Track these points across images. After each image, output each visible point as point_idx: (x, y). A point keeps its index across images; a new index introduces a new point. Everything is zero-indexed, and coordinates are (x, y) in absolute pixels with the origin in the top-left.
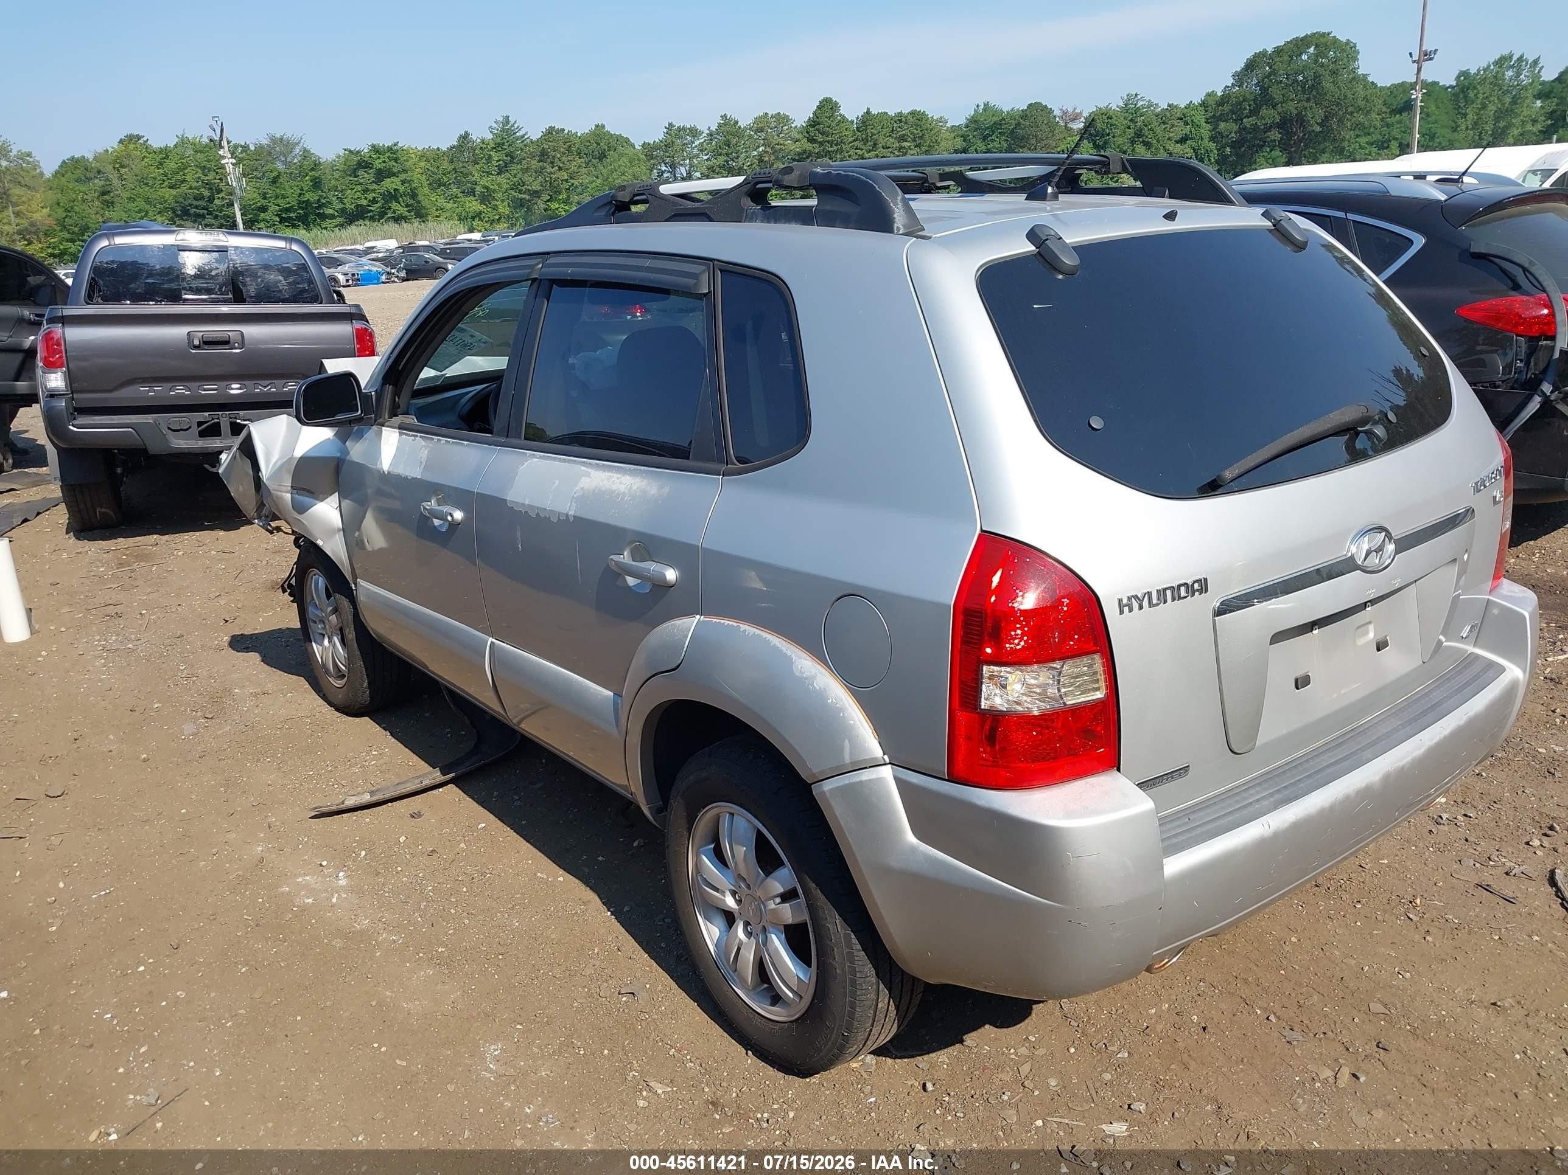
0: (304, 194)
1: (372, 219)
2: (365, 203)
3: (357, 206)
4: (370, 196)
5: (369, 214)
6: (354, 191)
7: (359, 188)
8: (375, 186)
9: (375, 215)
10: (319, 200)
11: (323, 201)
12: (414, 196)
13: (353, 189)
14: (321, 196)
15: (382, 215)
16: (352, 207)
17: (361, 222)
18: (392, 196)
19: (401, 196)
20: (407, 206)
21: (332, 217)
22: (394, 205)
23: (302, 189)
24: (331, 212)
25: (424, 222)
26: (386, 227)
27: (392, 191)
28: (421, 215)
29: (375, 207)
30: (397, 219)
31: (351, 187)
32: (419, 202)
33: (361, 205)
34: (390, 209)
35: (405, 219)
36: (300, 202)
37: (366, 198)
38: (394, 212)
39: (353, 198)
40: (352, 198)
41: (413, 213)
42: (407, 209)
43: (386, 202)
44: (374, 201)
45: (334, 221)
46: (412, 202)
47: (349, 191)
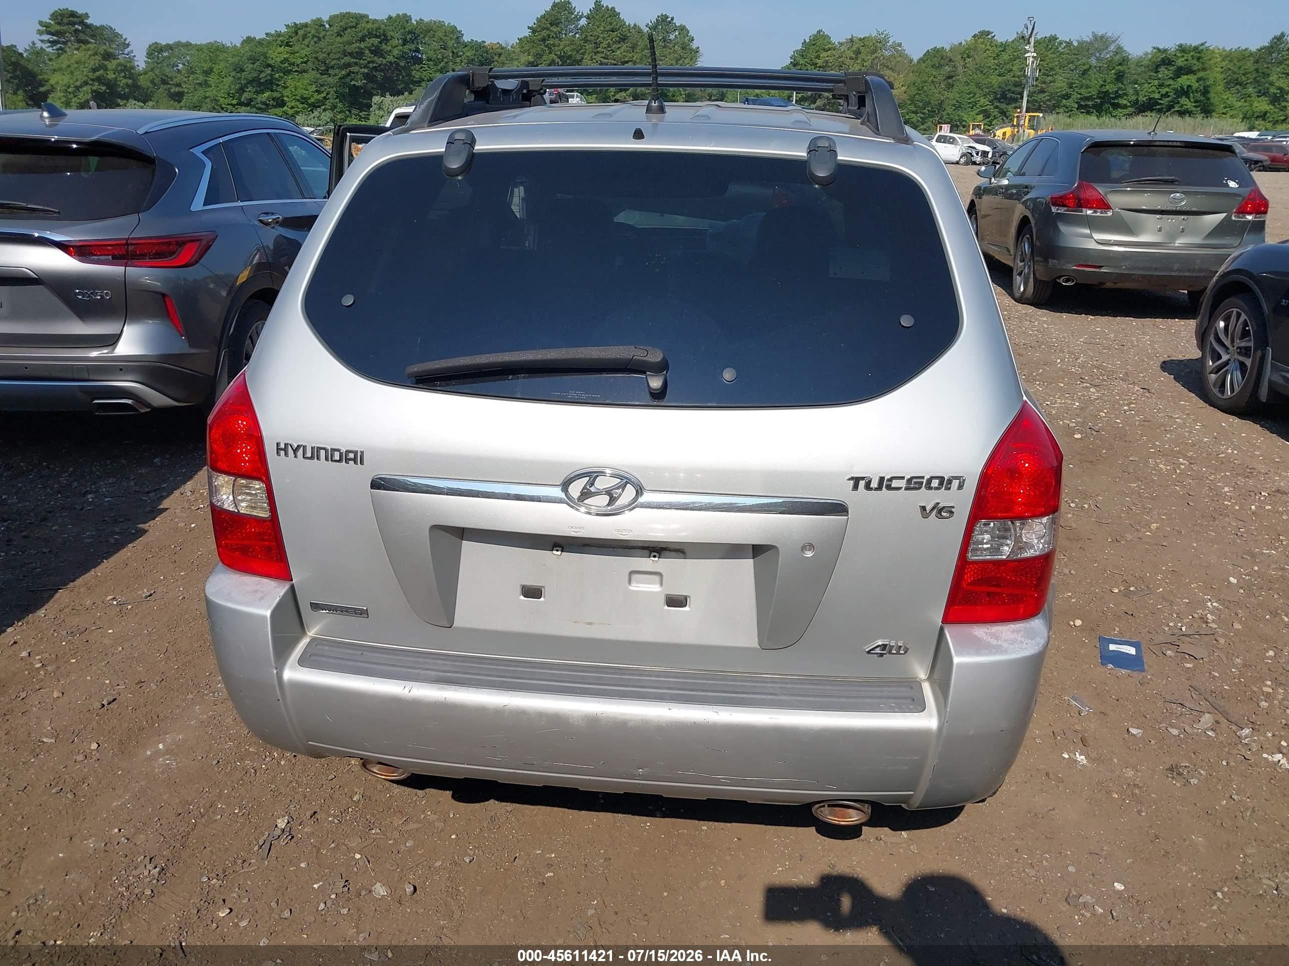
0: (1105, 85)
1: (1160, 111)
2: (1157, 96)
3: (1150, 99)
4: (1164, 91)
5: (1158, 107)
6: (1150, 85)
7: (1156, 83)
8: (1171, 82)
9: (1163, 108)
10: (1117, 92)
11: (1120, 92)
12: (1206, 92)
13: (1150, 83)
14: (1120, 88)
15: (1170, 108)
16: (1144, 99)
17: (1148, 113)
18: (1184, 92)
19: (1193, 92)
20: (1196, 102)
21: (1125, 107)
22: (1183, 100)
23: (1105, 81)
24: (1125, 102)
25: (1207, 117)
26: (1170, 119)
27: (1185, 87)
28: (1207, 110)
29: (1165, 101)
30: (1182, 113)
31: (1149, 81)
32: (1208, 99)
33: (1154, 98)
34: (1178, 103)
35: (1190, 113)
36: (1100, 92)
37: (1159, 92)
38: (1182, 106)
39: (1148, 90)
40: (1146, 91)
41: (1199, 109)
42: (1194, 104)
43: (1178, 97)
44: (1166, 95)
45: (1125, 110)
46: (1202, 98)
47: (1147, 85)
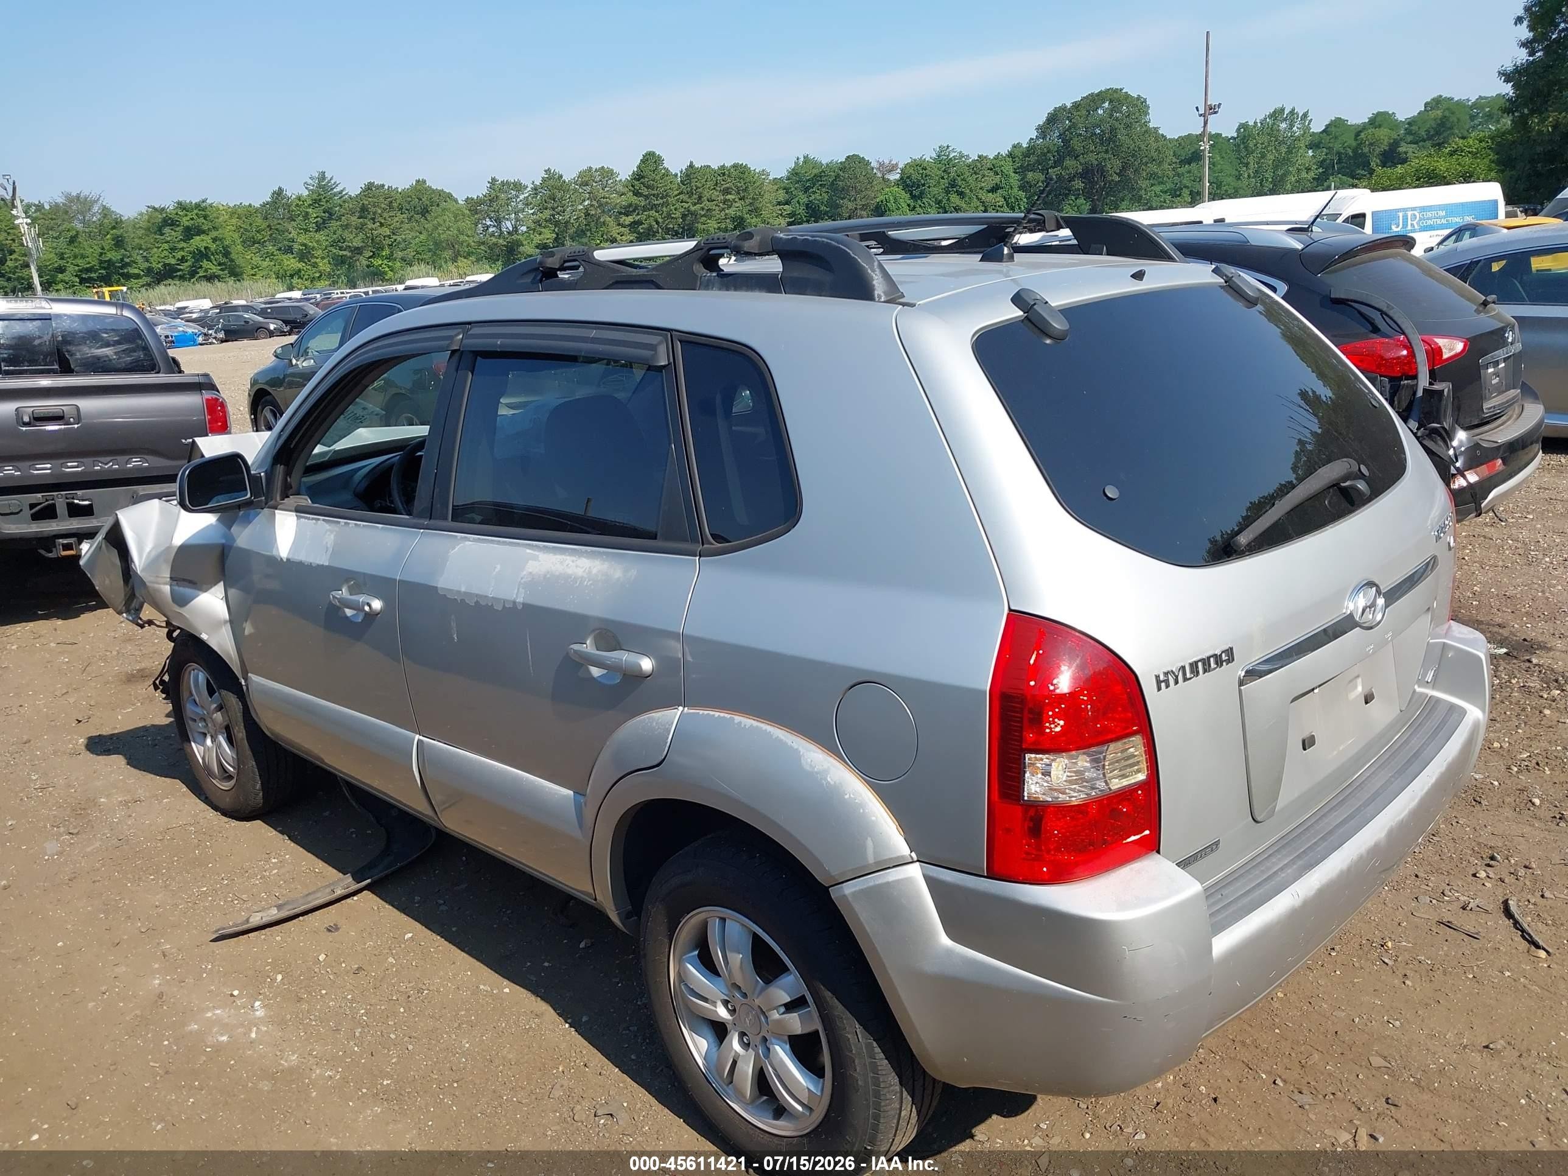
0: (105, 253)
1: (182, 278)
2: (173, 261)
3: (165, 265)
4: (179, 255)
5: (178, 274)
6: (160, 250)
7: (166, 246)
8: (183, 244)
9: (184, 274)
10: (122, 260)
11: (127, 260)
12: (227, 254)
13: (158, 248)
14: (124, 256)
15: (193, 274)
16: (159, 266)
17: (170, 281)
18: (203, 255)
19: (213, 254)
20: (220, 264)
21: (138, 276)
22: (205, 264)
23: (103, 249)
24: (136, 271)
25: (239, 280)
26: (198, 286)
27: (203, 249)
28: (236, 273)
29: (185, 266)
30: (210, 278)
31: (157, 245)
32: (232, 261)
33: (169, 264)
34: (201, 267)
35: (218, 278)
36: (101, 262)
37: (174, 257)
38: (206, 271)
39: (159, 257)
40: (158, 257)
41: (226, 272)
42: (219, 268)
43: (197, 261)
44: (183, 260)
45: (140, 280)
46: (224, 260)
47: (156, 249)
